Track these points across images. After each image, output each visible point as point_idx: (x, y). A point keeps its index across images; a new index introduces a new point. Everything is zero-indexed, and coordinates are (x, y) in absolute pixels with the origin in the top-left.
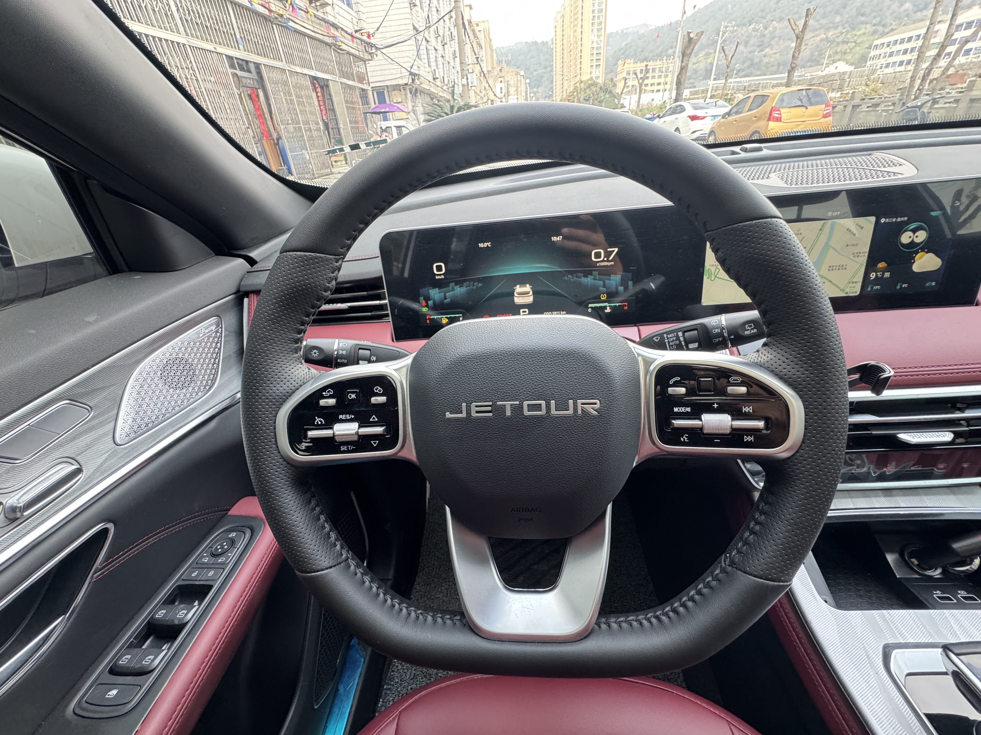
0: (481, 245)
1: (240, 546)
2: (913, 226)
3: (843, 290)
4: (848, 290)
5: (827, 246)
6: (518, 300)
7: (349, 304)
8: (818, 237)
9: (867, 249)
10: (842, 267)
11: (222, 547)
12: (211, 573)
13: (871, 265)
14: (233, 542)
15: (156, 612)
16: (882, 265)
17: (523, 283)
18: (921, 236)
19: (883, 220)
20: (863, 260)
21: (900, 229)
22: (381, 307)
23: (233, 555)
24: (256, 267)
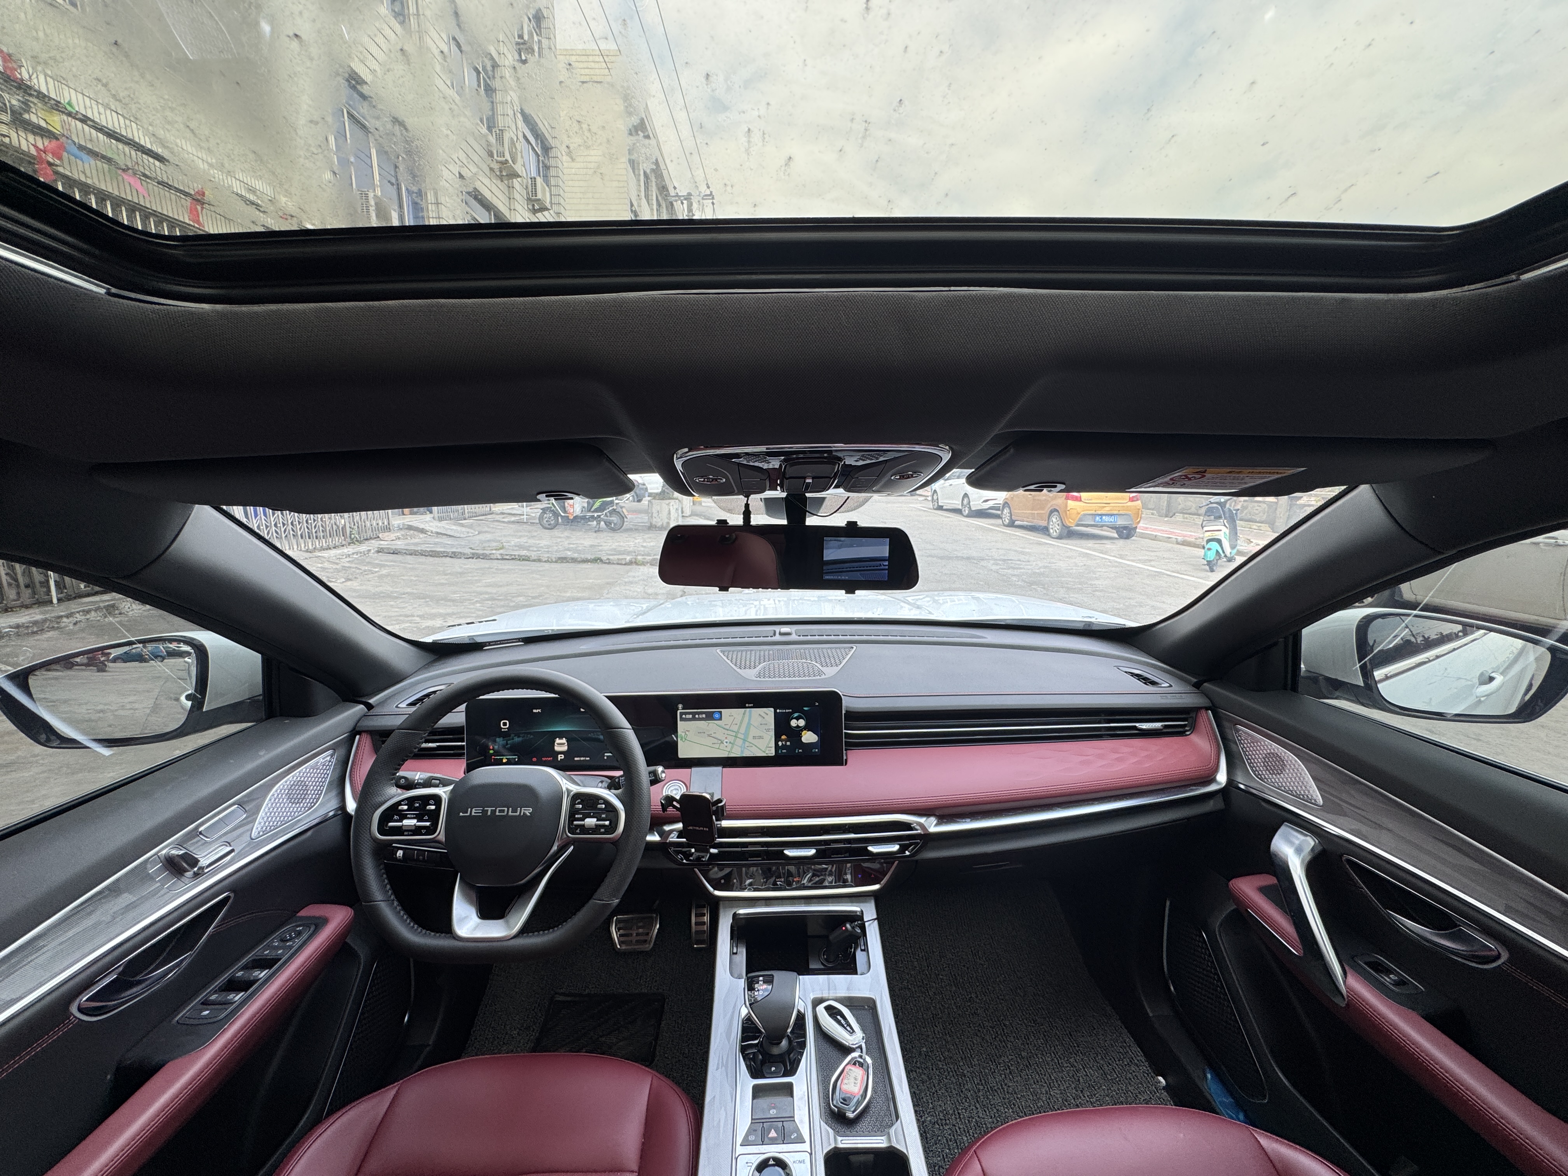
0: (535, 711)
1: (305, 936)
2: (796, 715)
3: (764, 752)
4: (767, 752)
5: (749, 724)
6: (557, 748)
7: (438, 744)
8: (743, 718)
9: (773, 727)
10: (761, 737)
11: (290, 936)
12: (280, 952)
13: (777, 738)
14: (299, 934)
15: (237, 973)
16: (784, 737)
17: (561, 738)
18: (802, 723)
19: (778, 711)
20: (772, 733)
21: (789, 717)
22: (462, 747)
23: (298, 942)
24: (372, 712)
